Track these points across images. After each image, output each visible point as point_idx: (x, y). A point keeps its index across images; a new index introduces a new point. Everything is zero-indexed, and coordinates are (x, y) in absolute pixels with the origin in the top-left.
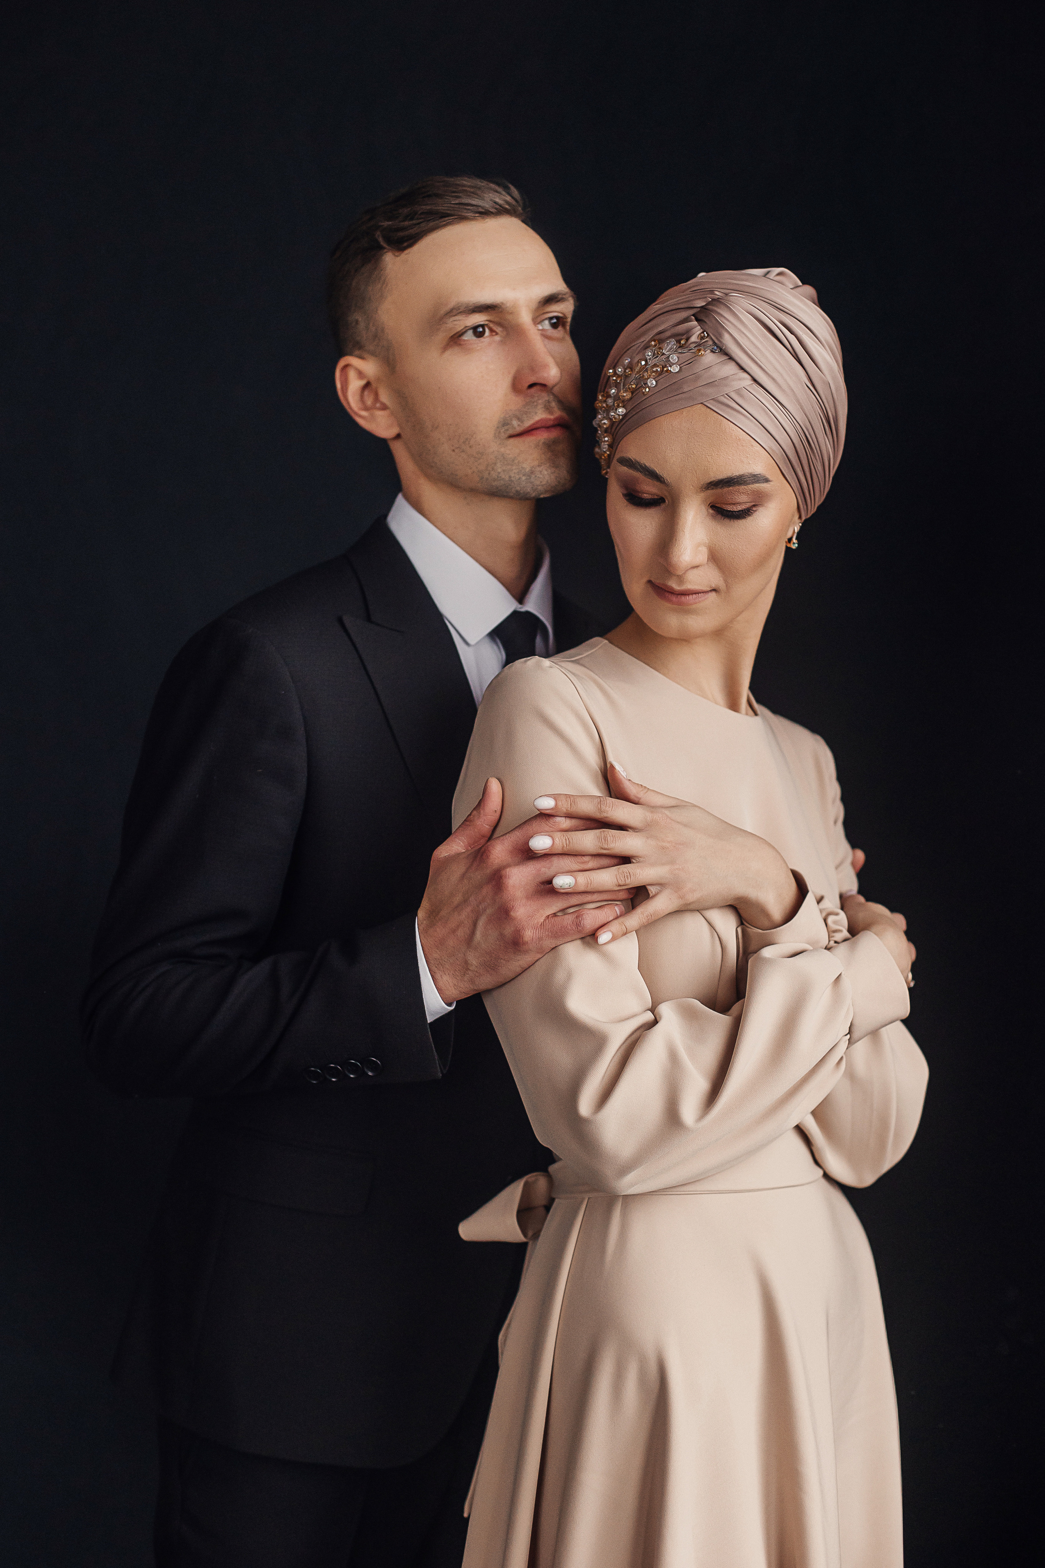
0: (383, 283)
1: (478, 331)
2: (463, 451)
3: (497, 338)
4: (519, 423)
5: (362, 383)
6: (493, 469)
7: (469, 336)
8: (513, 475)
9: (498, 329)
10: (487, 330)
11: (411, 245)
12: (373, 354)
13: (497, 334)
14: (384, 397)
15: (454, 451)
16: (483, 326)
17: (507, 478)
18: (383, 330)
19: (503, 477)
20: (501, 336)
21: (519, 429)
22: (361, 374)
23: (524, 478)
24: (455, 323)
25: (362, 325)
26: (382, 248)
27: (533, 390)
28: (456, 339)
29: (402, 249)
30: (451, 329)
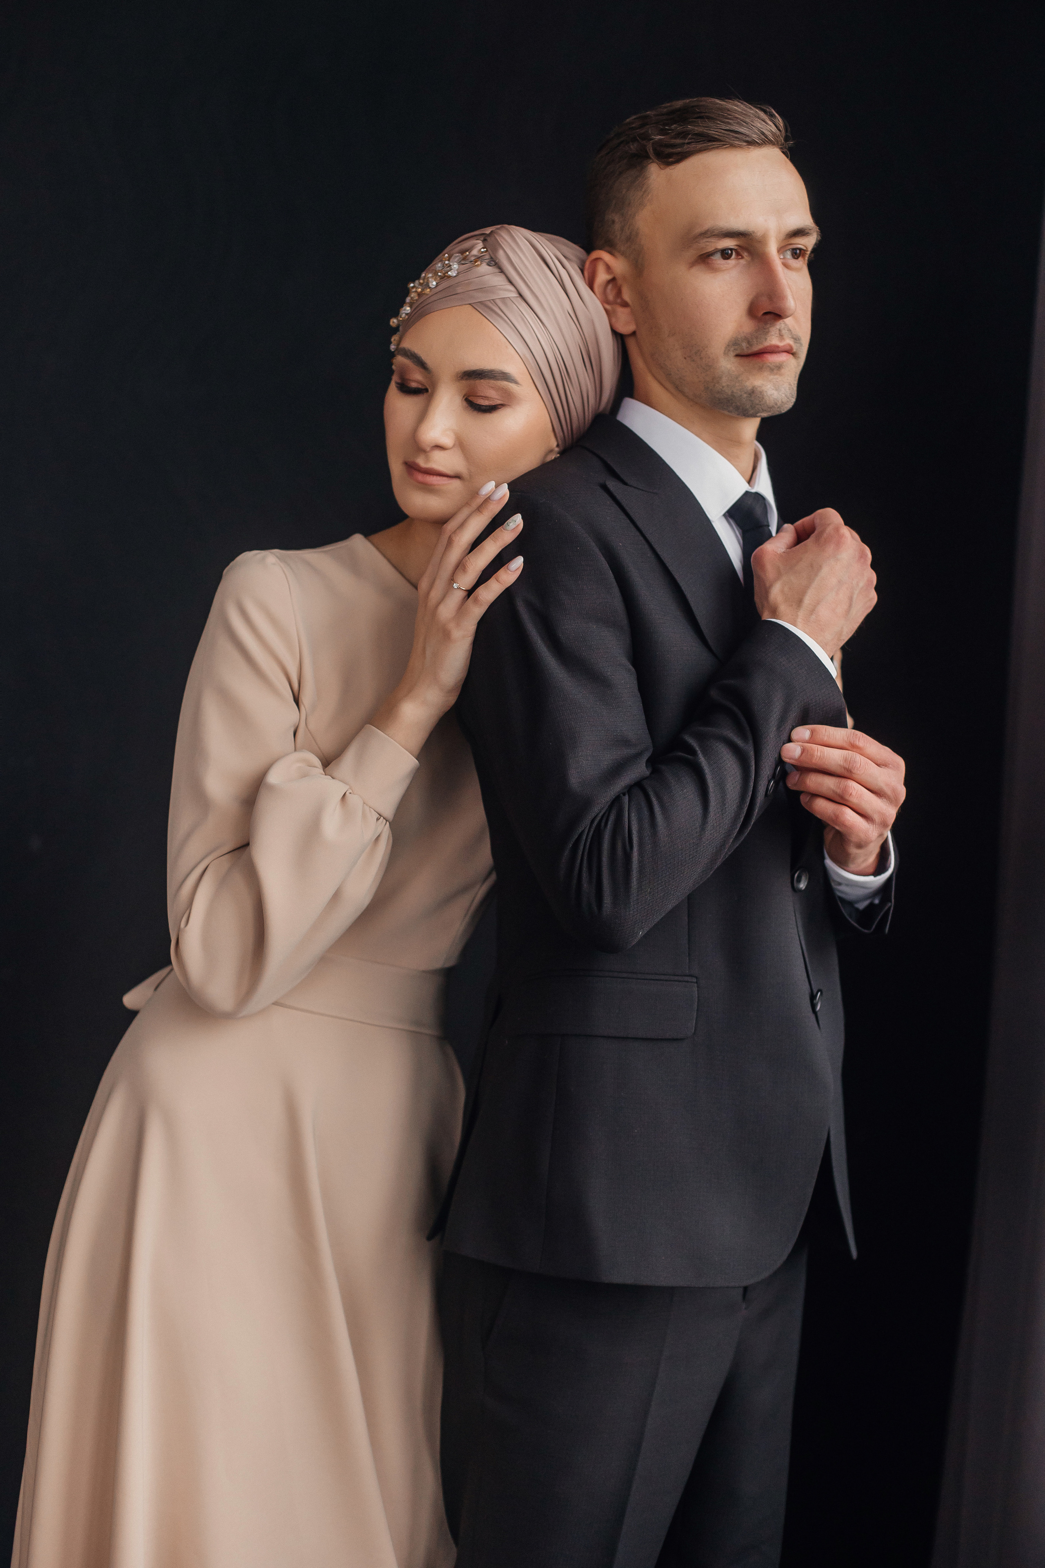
0: (645, 191)
1: (725, 254)
2: (693, 361)
3: (742, 262)
4: (748, 346)
5: (609, 277)
6: (718, 383)
7: (717, 257)
8: (735, 391)
9: (745, 254)
10: (734, 253)
11: (678, 161)
12: (623, 254)
13: (742, 258)
14: (627, 296)
15: (685, 358)
16: (731, 250)
17: (730, 393)
18: (637, 234)
19: (726, 391)
20: (747, 261)
21: (746, 352)
22: (608, 268)
23: (745, 395)
24: (708, 243)
25: (617, 226)
26: (650, 158)
27: (768, 317)
28: (704, 259)
29: (669, 164)
30: (703, 248)
